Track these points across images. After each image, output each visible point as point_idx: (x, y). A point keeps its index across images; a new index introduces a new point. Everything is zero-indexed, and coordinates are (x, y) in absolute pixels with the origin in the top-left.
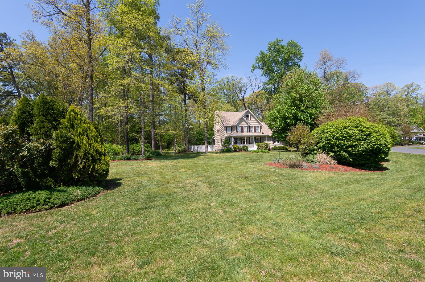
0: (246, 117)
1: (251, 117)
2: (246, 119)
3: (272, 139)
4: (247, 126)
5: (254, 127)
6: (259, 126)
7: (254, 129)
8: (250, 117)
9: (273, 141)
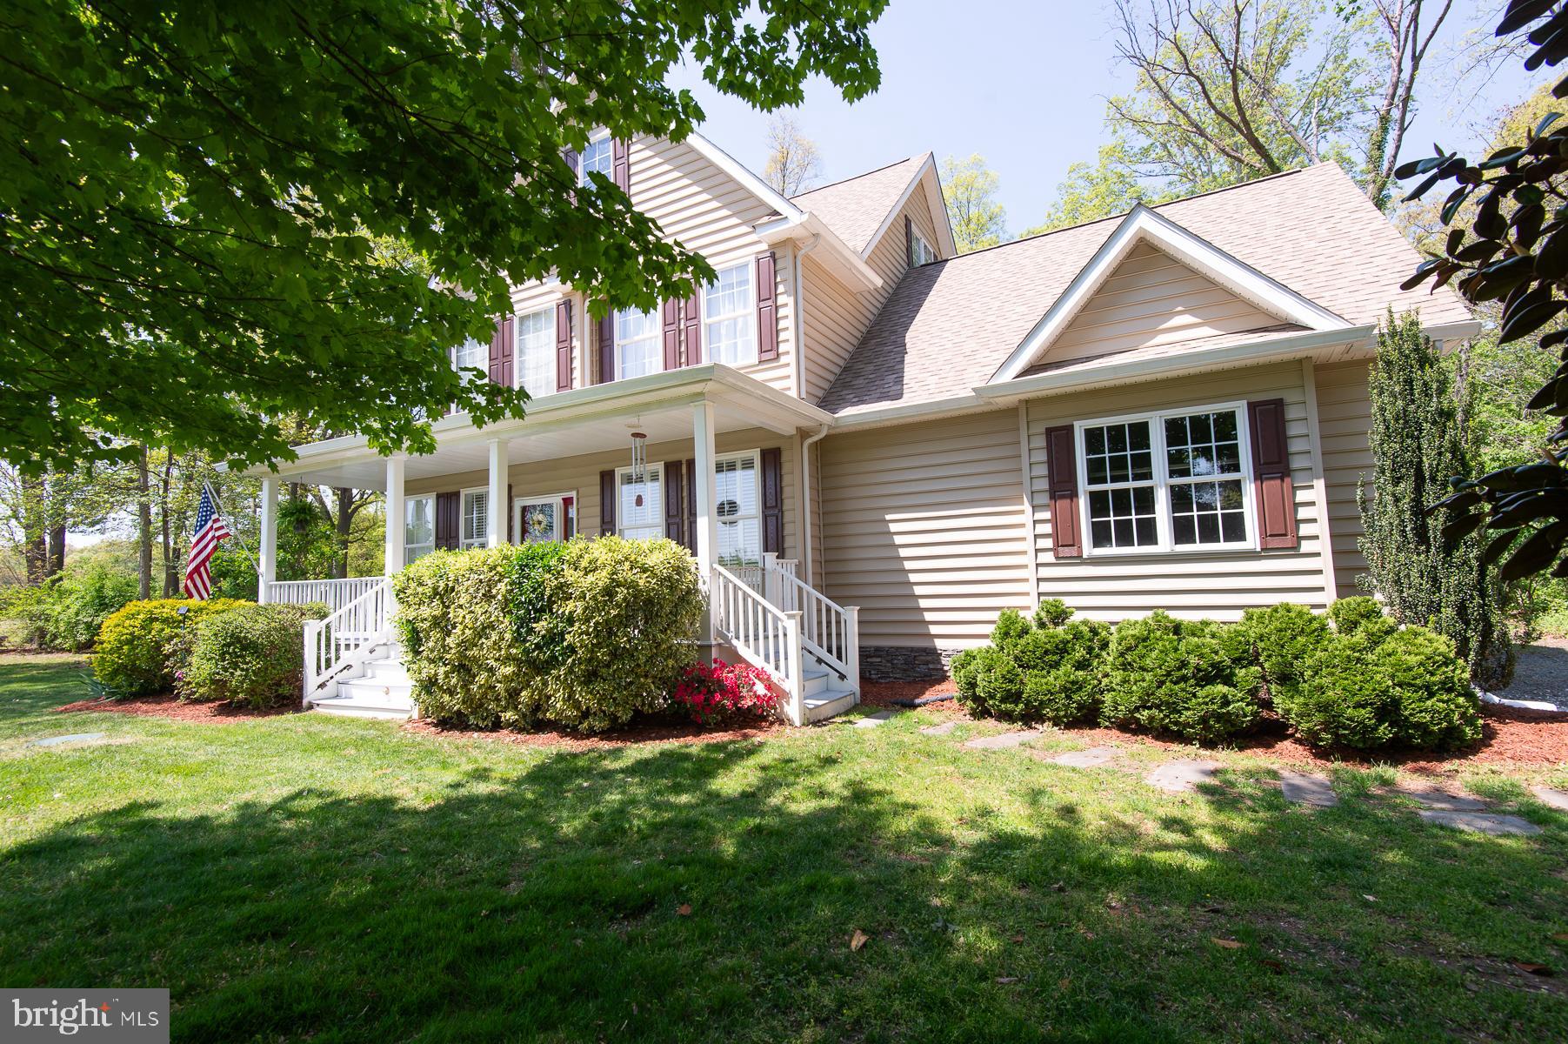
4: (553, 299)
9: (1073, 495)
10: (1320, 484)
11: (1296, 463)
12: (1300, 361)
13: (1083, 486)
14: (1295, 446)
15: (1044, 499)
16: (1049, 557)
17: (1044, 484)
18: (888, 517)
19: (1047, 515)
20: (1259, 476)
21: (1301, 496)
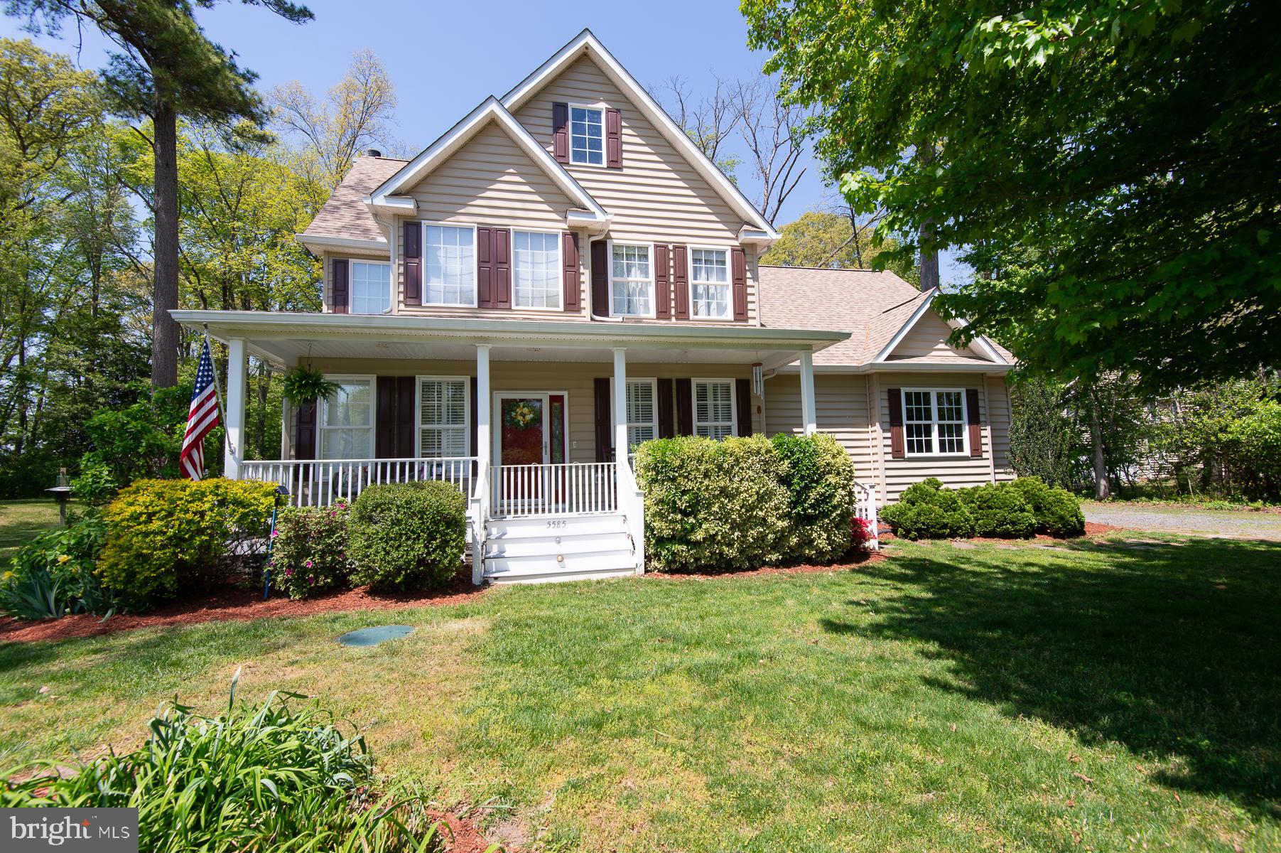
0: (559, 125)
1: (628, 135)
2: (561, 159)
3: (881, 404)
4: (560, 227)
5: (661, 249)
6: (725, 242)
7: (661, 277)
8: (614, 134)
9: (901, 425)
10: (989, 428)
11: (982, 418)
12: (982, 374)
13: (905, 421)
14: (981, 411)
15: (887, 426)
16: (890, 457)
17: (887, 419)
18: (795, 430)
19: (889, 435)
20: (970, 423)
21: (983, 433)
